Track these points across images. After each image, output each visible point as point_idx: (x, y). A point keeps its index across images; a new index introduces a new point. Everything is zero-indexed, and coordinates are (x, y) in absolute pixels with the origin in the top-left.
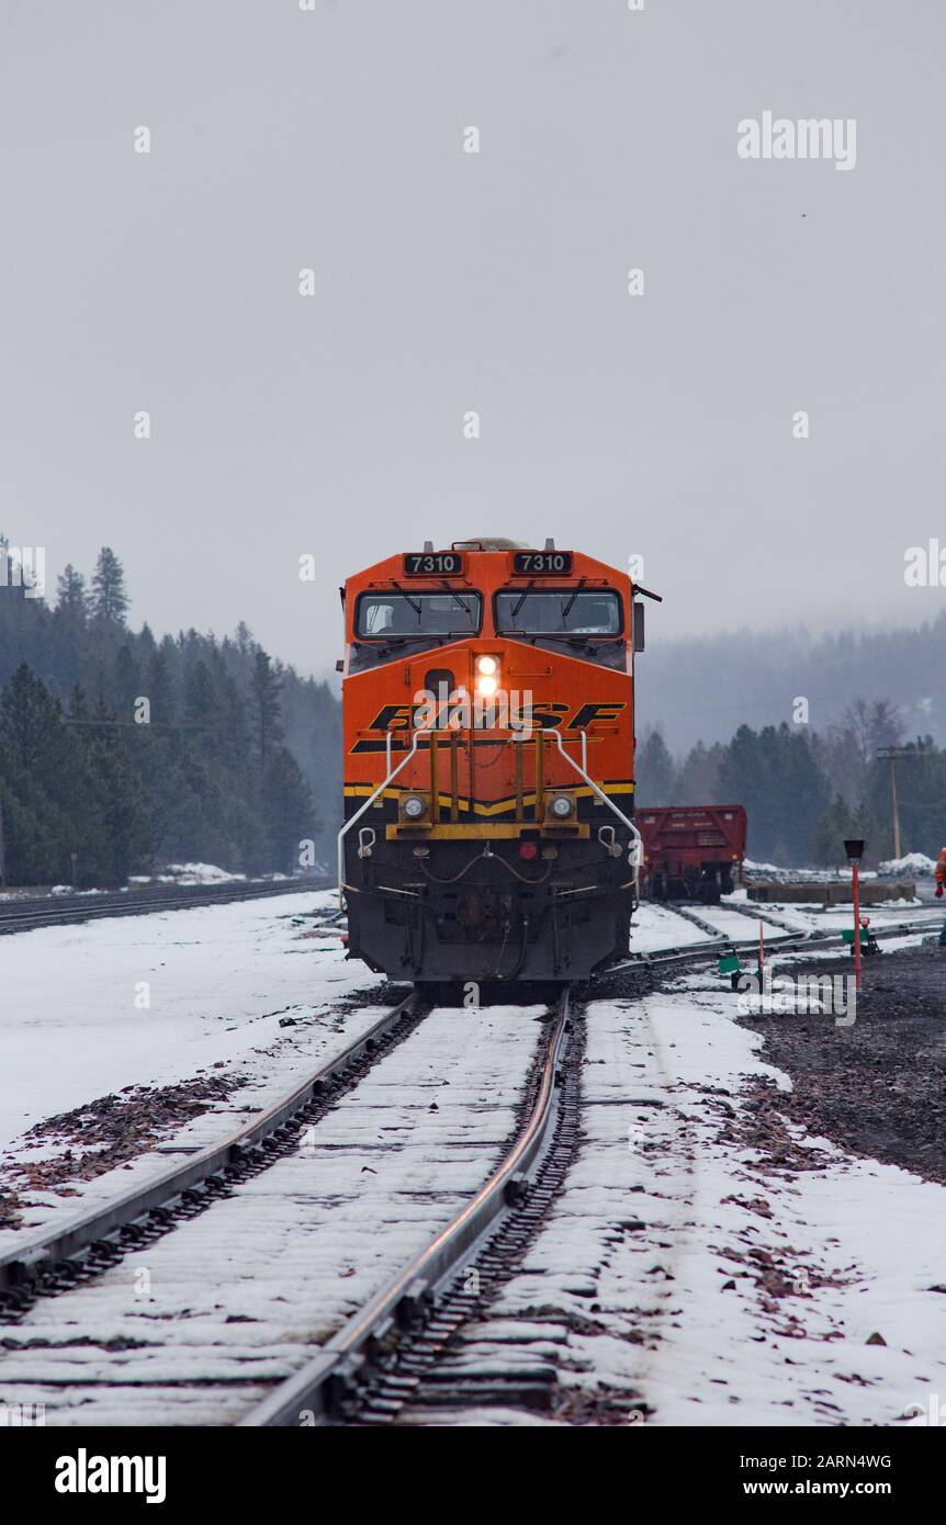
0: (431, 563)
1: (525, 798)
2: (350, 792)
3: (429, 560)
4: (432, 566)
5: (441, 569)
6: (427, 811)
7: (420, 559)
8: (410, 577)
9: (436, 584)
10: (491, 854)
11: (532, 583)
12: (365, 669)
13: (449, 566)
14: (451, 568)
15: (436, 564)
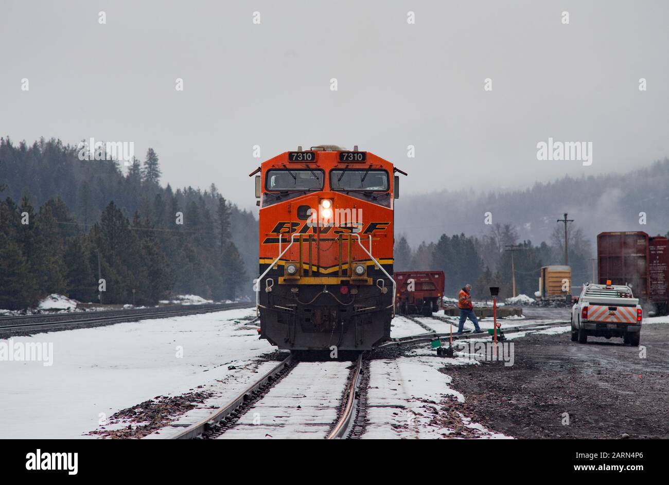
0: (301, 156)
1: (343, 266)
2: (262, 262)
3: (300, 155)
4: (302, 158)
5: (305, 159)
6: (298, 271)
7: (296, 154)
8: (292, 163)
9: (303, 166)
10: (327, 291)
11: (348, 165)
12: (270, 205)
13: (309, 158)
14: (310, 159)
15: (303, 157)
